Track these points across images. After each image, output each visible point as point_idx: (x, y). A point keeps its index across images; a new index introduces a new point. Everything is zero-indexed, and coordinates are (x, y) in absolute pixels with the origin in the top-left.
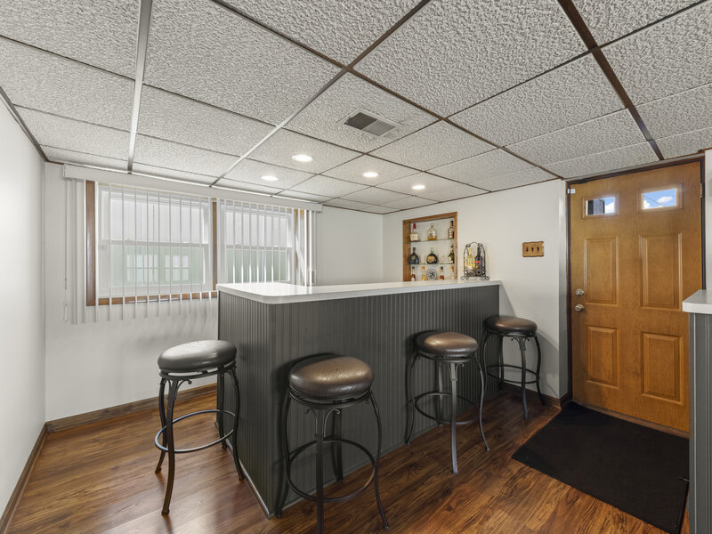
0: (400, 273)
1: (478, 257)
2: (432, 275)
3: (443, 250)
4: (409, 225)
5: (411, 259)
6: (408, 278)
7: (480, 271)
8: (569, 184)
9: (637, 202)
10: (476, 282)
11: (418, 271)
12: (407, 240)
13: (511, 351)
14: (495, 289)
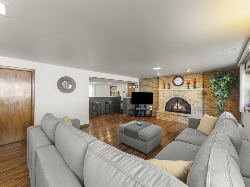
0: (110, 95)
1: (119, 93)
2: (114, 95)
3: (115, 92)
4: (111, 87)
5: (111, 93)
6: (111, 95)
7: (119, 95)
8: (128, 84)
9: (133, 87)
10: (118, 96)
11: (112, 95)
12: (111, 90)
13: (122, 105)
14: (120, 97)
